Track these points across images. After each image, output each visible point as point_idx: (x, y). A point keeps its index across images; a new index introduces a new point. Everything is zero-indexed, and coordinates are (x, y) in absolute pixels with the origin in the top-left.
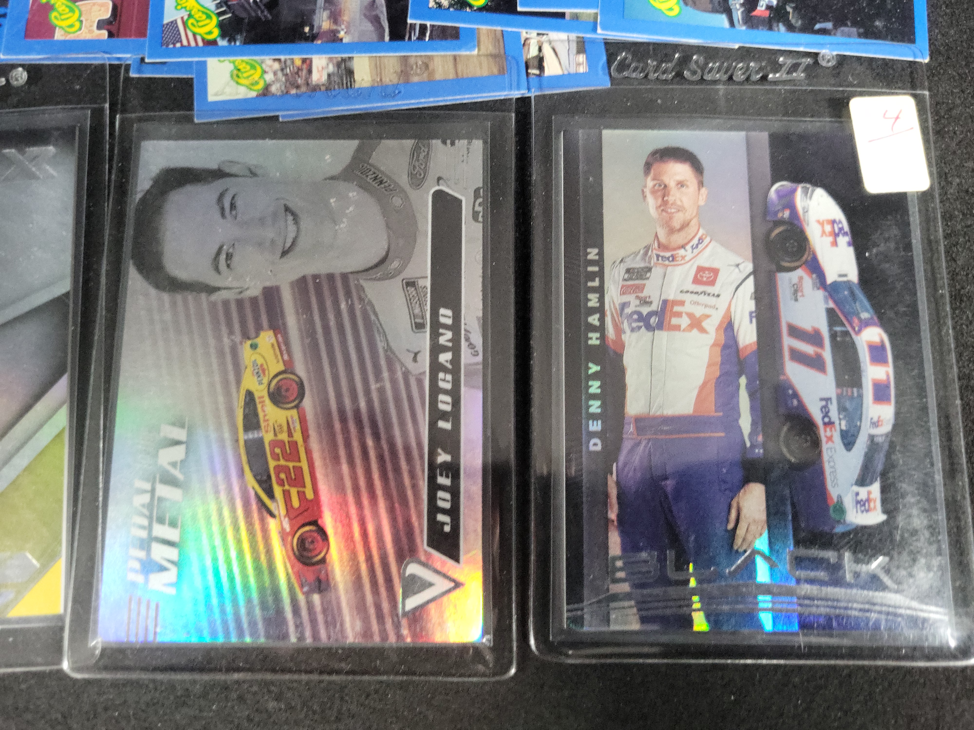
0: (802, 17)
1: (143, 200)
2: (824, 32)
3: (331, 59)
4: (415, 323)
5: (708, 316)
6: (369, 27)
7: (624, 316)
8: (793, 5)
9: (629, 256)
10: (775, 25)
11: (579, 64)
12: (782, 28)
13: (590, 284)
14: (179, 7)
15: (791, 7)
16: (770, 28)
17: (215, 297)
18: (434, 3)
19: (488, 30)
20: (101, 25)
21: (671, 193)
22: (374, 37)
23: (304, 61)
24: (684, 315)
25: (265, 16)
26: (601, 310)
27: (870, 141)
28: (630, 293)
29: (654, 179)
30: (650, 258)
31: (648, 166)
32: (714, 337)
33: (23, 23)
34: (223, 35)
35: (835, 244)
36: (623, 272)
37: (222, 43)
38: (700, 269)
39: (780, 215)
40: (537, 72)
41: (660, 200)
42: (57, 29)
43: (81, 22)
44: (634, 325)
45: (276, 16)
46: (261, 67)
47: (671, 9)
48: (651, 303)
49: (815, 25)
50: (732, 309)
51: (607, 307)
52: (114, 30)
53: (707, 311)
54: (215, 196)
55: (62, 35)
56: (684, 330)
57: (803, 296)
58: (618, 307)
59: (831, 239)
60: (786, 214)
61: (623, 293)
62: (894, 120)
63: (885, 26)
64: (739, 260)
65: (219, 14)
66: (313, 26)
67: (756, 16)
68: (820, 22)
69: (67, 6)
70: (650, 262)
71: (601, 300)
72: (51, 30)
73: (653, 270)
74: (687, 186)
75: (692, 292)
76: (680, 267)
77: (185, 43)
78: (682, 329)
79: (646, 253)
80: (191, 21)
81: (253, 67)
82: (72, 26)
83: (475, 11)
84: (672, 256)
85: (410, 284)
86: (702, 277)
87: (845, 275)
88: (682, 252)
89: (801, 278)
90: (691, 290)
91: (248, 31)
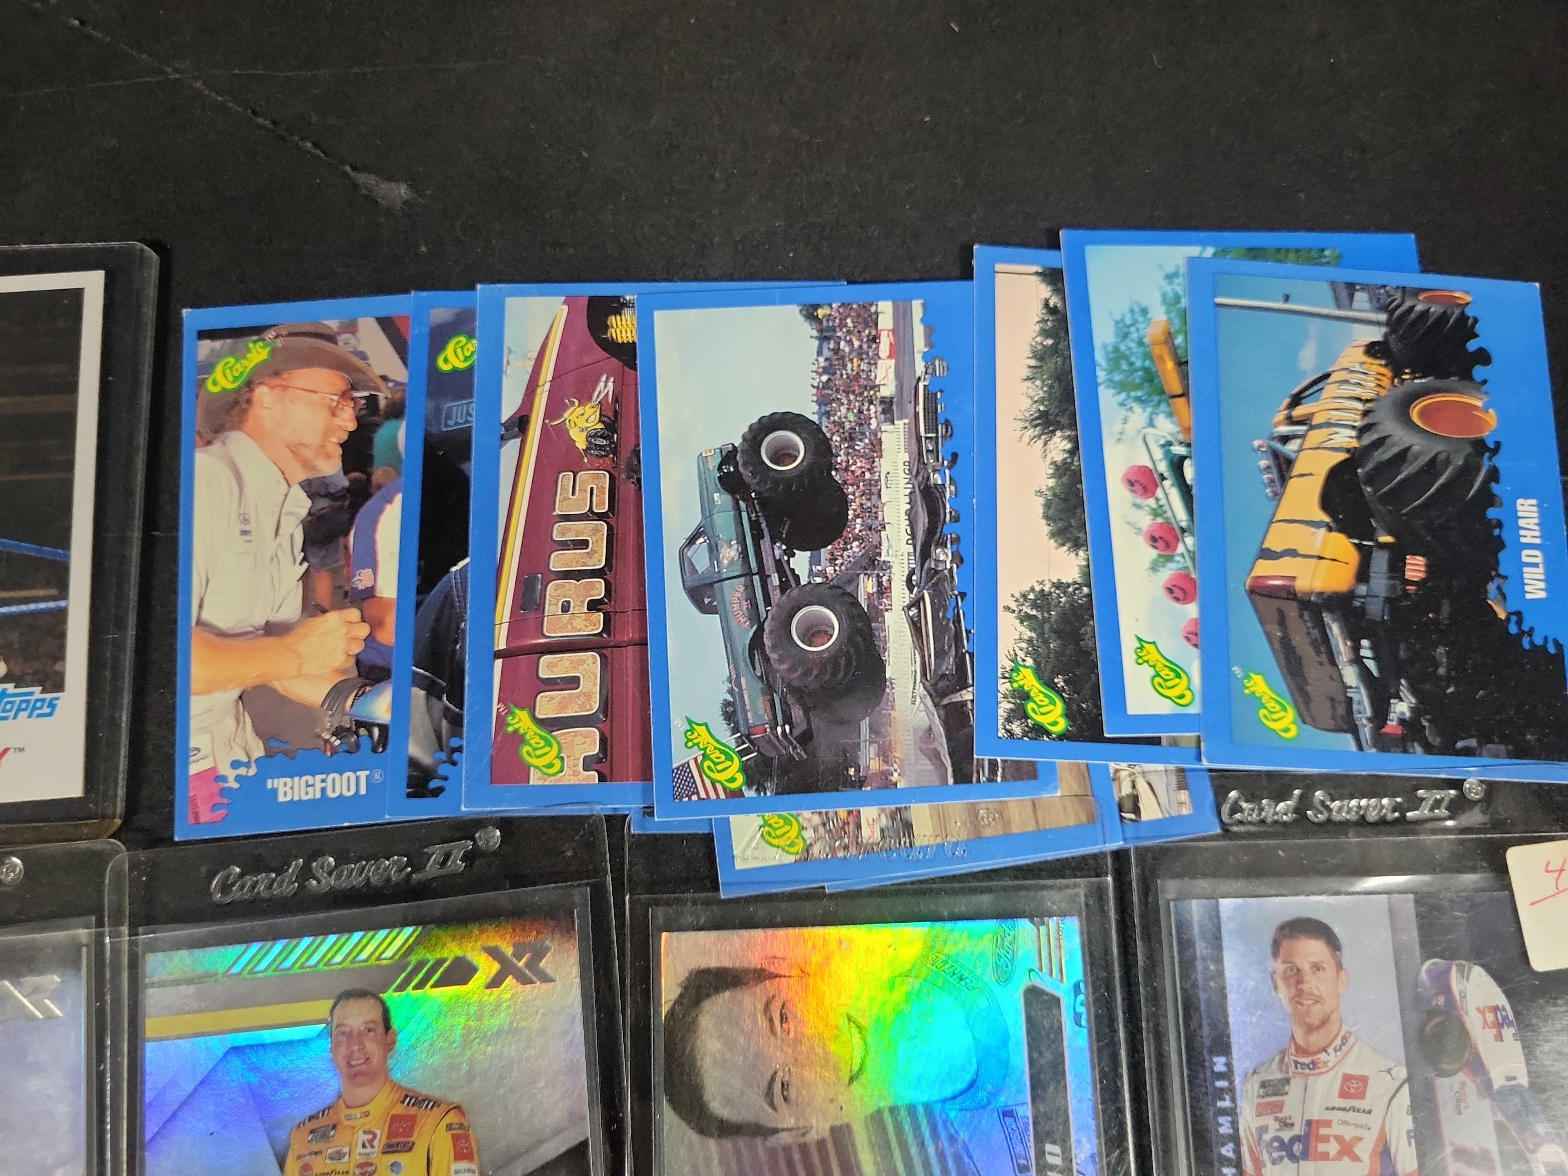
0: (1440, 733)
1: (671, 1013)
2: (1467, 752)
3: (883, 810)
4: (1018, 1165)
5: (1360, 1139)
6: (927, 765)
7: (1263, 1144)
8: (1428, 717)
9: (1263, 1064)
10: (1409, 744)
11: (1181, 804)
12: (1418, 749)
13: (1220, 1104)
14: (690, 744)
15: (1428, 720)
16: (1405, 751)
17: (772, 1141)
18: (1003, 731)
19: (1069, 764)
20: (589, 763)
21: (1306, 979)
22: (935, 780)
23: (850, 813)
24: (1332, 1139)
25: (798, 754)
26: (1235, 1138)
27: (1533, 904)
28: (1267, 1114)
29: (1284, 962)
30: (1287, 1066)
31: (1276, 945)
32: (1368, 1165)
33: (486, 760)
34: (749, 783)
35: (1499, 1037)
36: (1257, 1086)
37: (749, 793)
38: (1347, 1078)
39: (1434, 1003)
40: (1132, 816)
41: (1293, 990)
42: (532, 769)
43: (562, 759)
44: (1275, 1155)
45: (811, 754)
46: (799, 823)
47: (1287, 730)
48: (1292, 1125)
49: (1456, 743)
50: (1387, 1129)
51: (1242, 1134)
52: (606, 771)
53: (1359, 1133)
54: (760, 1006)
55: (539, 779)
56: (1333, 1160)
57: (1467, 1107)
58: (1253, 1130)
59: (1494, 1031)
60: (1441, 1000)
61: (1259, 1114)
62: (1557, 874)
63: (1538, 740)
64: (1391, 1064)
65: (742, 753)
66: (859, 766)
67: (1385, 734)
68: (1463, 739)
69: (541, 737)
70: (1287, 1073)
71: (1234, 1124)
72: (524, 771)
73: (1291, 1082)
74: (1324, 969)
75: (1339, 1109)
76: (1324, 1077)
77: (703, 795)
78: (1330, 1158)
79: (1282, 1059)
80: (707, 763)
81: (788, 822)
82: (550, 765)
83: (1054, 739)
84: (1313, 1062)
85: (1008, 1113)
86: (1349, 1088)
87: (1514, 1078)
88: (1323, 1056)
89: (1463, 1084)
90: (1337, 1106)
91: (780, 777)
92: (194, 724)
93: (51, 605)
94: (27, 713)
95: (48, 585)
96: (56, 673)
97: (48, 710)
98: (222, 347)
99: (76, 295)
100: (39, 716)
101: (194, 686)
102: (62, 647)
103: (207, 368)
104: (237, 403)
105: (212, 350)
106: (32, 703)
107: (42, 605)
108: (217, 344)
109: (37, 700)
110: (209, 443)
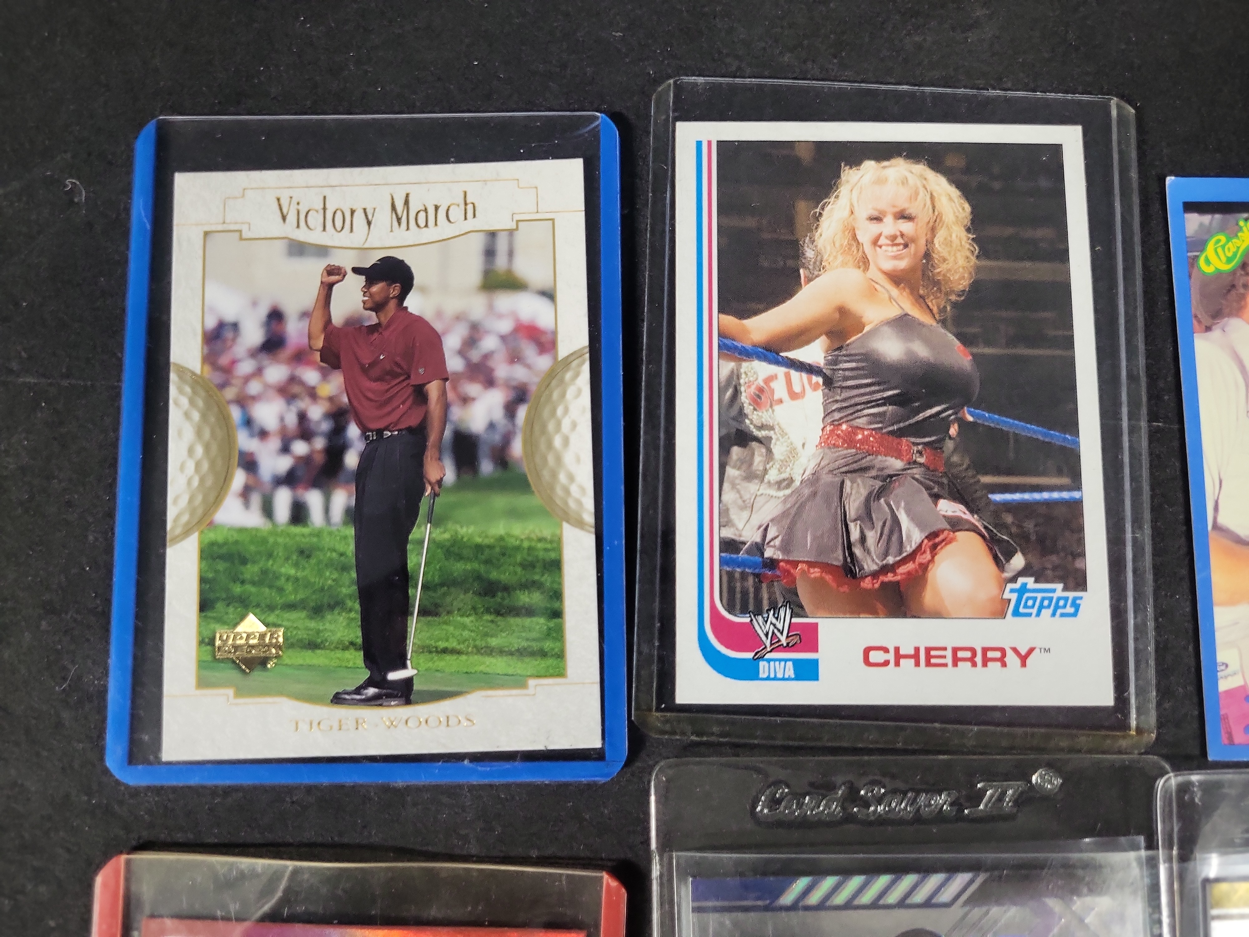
92: (1220, 637)
93: (1065, 495)
94: (1050, 611)
95: (1060, 473)
96: (1077, 570)
97: (1072, 610)
98: (1211, 223)
99: (1056, 150)
100: (1062, 615)
101: (1217, 595)
102: (1081, 541)
103: (1199, 245)
104: (1233, 286)
105: (1201, 225)
106: (1054, 601)
107: (1056, 495)
108: (1206, 219)
109: (1059, 599)
110: (1208, 329)
